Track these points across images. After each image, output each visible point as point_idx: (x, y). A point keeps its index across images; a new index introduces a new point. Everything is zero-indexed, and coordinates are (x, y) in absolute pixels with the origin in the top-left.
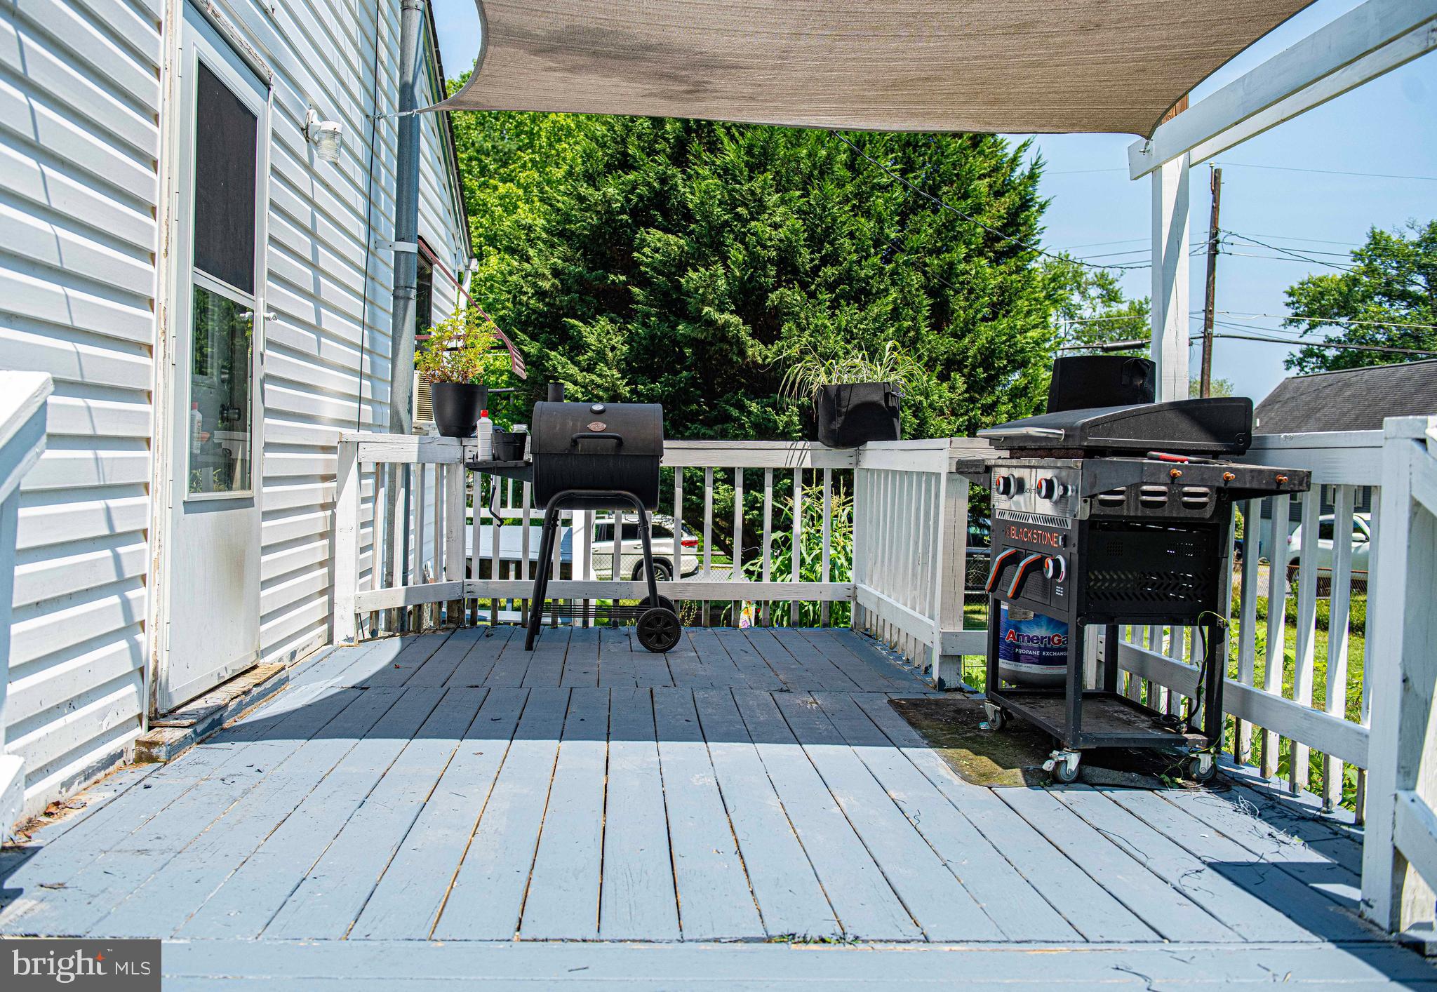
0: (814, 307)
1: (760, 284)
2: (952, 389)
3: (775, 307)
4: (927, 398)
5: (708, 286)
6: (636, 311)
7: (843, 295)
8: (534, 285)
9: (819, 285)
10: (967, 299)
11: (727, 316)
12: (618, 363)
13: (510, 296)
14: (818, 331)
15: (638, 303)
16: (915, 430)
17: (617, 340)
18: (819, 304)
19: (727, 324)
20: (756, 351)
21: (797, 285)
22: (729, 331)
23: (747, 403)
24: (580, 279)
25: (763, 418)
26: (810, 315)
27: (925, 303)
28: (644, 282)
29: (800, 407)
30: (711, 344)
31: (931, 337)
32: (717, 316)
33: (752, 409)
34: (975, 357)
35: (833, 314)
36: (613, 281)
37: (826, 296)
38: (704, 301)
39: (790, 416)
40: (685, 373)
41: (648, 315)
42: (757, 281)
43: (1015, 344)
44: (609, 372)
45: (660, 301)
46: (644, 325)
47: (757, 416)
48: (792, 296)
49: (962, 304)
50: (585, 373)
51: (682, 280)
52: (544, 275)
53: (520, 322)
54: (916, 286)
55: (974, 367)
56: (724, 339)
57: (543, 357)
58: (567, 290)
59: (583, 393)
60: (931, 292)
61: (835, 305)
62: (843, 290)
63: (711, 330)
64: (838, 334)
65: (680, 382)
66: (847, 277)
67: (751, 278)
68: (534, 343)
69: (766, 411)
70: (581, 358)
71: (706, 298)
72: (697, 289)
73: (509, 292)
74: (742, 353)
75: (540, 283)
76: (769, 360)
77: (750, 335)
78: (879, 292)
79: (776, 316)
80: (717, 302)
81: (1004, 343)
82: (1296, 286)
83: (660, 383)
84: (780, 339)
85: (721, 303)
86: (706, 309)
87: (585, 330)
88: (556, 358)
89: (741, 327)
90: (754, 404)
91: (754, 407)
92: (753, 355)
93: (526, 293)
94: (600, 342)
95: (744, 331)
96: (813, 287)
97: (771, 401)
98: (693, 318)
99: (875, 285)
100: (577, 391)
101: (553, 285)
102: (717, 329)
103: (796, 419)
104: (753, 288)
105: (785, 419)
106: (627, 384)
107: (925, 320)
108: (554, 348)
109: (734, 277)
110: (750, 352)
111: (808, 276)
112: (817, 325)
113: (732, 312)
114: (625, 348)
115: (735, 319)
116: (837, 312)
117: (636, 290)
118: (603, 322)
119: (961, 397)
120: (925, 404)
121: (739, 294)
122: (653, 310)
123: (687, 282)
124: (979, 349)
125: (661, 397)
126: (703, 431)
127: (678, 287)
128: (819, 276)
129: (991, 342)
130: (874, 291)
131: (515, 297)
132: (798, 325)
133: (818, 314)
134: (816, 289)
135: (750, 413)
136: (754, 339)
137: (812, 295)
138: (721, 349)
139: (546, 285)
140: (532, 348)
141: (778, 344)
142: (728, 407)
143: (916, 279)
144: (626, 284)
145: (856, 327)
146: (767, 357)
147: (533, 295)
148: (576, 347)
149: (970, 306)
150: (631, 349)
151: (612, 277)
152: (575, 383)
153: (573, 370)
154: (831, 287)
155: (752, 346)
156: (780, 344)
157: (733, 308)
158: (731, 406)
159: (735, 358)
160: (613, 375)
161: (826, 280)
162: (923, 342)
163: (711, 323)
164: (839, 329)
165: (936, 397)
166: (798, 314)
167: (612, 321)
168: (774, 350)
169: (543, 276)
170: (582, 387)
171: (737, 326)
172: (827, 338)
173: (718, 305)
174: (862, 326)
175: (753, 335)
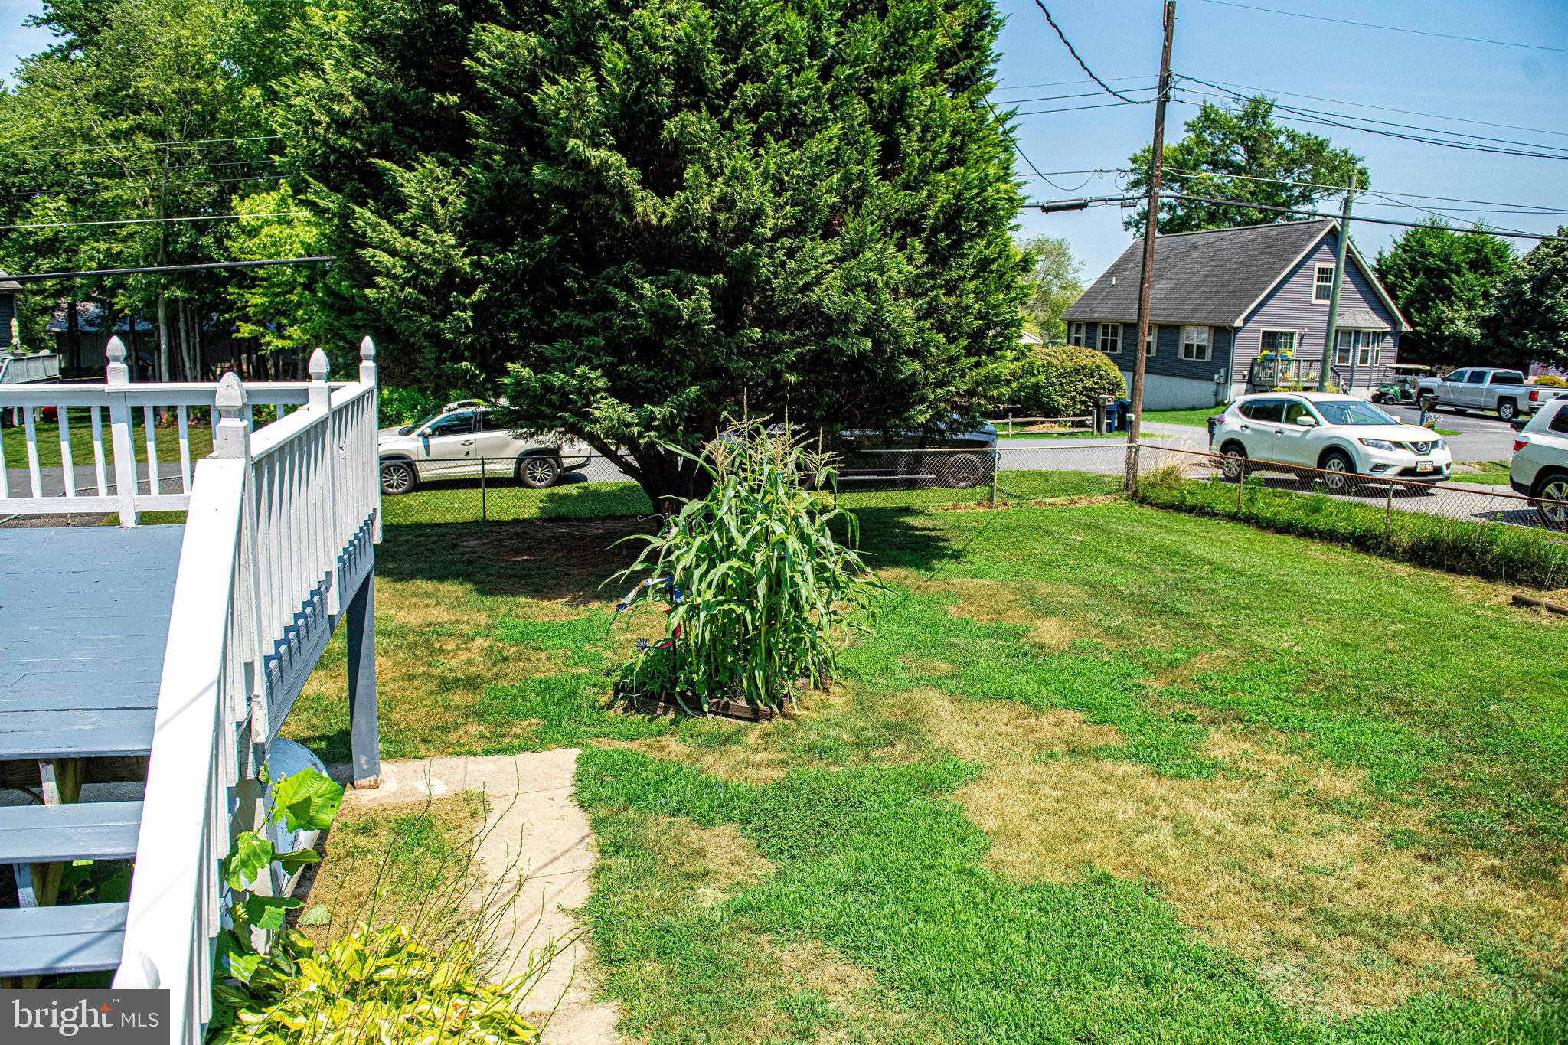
0: (730, 142)
1: (651, 106)
2: (910, 259)
3: (675, 140)
4: (881, 275)
5: (574, 108)
6: (475, 148)
7: (768, 126)
8: (329, 111)
9: (734, 111)
10: (920, 140)
11: (604, 152)
12: (452, 223)
13: (300, 128)
14: (737, 178)
15: (477, 136)
16: (869, 318)
17: (450, 189)
18: (737, 138)
19: (604, 166)
20: (648, 206)
21: (704, 108)
22: (608, 177)
23: (638, 282)
24: (393, 101)
25: (661, 305)
26: (724, 154)
27: (874, 141)
28: (482, 104)
29: (713, 288)
30: (585, 196)
31: (883, 190)
32: (589, 152)
33: (644, 291)
34: (936, 218)
35: (756, 155)
36: (441, 104)
37: (744, 126)
38: (568, 131)
39: (698, 301)
40: (547, 238)
41: (489, 153)
42: (646, 102)
43: (985, 200)
44: (436, 237)
45: (508, 133)
46: (487, 168)
47: (652, 301)
48: (697, 123)
49: (916, 145)
50: (408, 239)
51: (535, 98)
52: (342, 95)
53: (314, 166)
54: (861, 119)
55: (934, 231)
56: (601, 188)
57: (346, 216)
58: (374, 119)
59: (403, 268)
60: (879, 127)
61: (758, 141)
62: (768, 118)
63: (581, 174)
64: (764, 183)
65: (541, 250)
66: (771, 100)
67: (637, 97)
68: (335, 196)
69: (663, 295)
70: (401, 216)
71: (571, 126)
72: (556, 113)
73: (298, 123)
74: (628, 210)
75: (336, 108)
76: (667, 220)
77: (639, 183)
78: (816, 122)
79: (675, 155)
80: (588, 132)
81: (972, 198)
82: (1139, 153)
83: (513, 252)
84: (683, 189)
85: (595, 133)
86: (572, 142)
87: (399, 174)
88: (365, 216)
89: (625, 170)
90: (647, 285)
91: (647, 289)
92: (645, 211)
93: (319, 123)
94: (423, 192)
95: (630, 177)
96: (726, 114)
97: (671, 278)
98: (556, 157)
99: (810, 112)
100: (394, 266)
101: (356, 110)
102: (590, 172)
103: (706, 304)
104: (642, 110)
105: (691, 304)
106: (465, 255)
107: (874, 165)
108: (363, 204)
109: (613, 94)
110: (639, 208)
111: (719, 97)
112: (734, 169)
113: (611, 148)
114: (461, 203)
115: (616, 158)
116: (761, 151)
117: (472, 117)
118: (430, 163)
119: (919, 272)
120: (880, 284)
121: (621, 120)
122: (500, 147)
123: (543, 101)
124: (943, 206)
125: (516, 271)
126: (576, 321)
127: (531, 110)
128: (735, 98)
129: (958, 196)
130: (809, 121)
131: (306, 130)
132: (708, 169)
133: (736, 153)
134: (731, 118)
135: (641, 298)
136: (644, 188)
137: (727, 125)
138: (598, 204)
139: (346, 111)
140: (331, 202)
141: (680, 197)
142: (610, 288)
143: (860, 109)
144: (459, 107)
145: (787, 174)
146: (664, 215)
147: (329, 126)
148: (391, 202)
149: (925, 149)
150: (471, 202)
151: (438, 97)
152: (393, 253)
153: (388, 232)
154: (752, 114)
155: (642, 199)
156: (683, 196)
157: (612, 141)
158: (615, 285)
159: (618, 219)
160: (443, 242)
161: (744, 104)
162: (872, 196)
163: (581, 164)
164: (766, 175)
165: (893, 273)
166: (706, 153)
167: (443, 163)
168: (674, 205)
169: (341, 98)
170: (403, 258)
171: (619, 168)
172: (749, 188)
173: (590, 137)
174: (796, 172)
175: (644, 183)
